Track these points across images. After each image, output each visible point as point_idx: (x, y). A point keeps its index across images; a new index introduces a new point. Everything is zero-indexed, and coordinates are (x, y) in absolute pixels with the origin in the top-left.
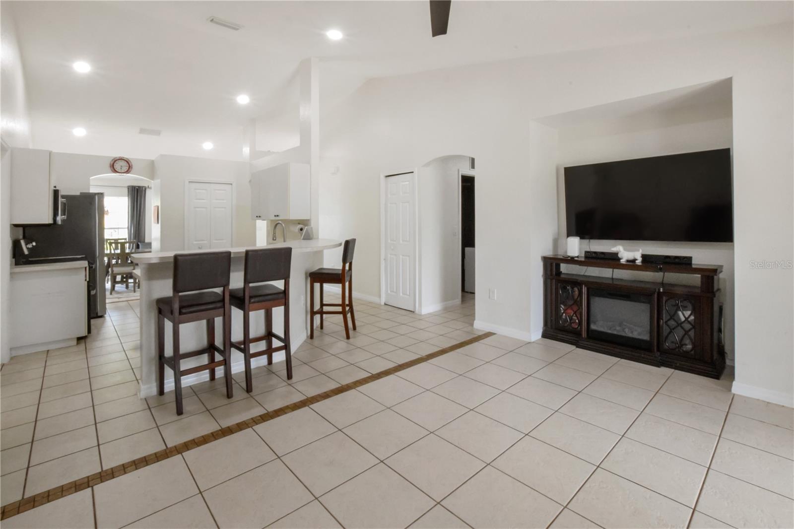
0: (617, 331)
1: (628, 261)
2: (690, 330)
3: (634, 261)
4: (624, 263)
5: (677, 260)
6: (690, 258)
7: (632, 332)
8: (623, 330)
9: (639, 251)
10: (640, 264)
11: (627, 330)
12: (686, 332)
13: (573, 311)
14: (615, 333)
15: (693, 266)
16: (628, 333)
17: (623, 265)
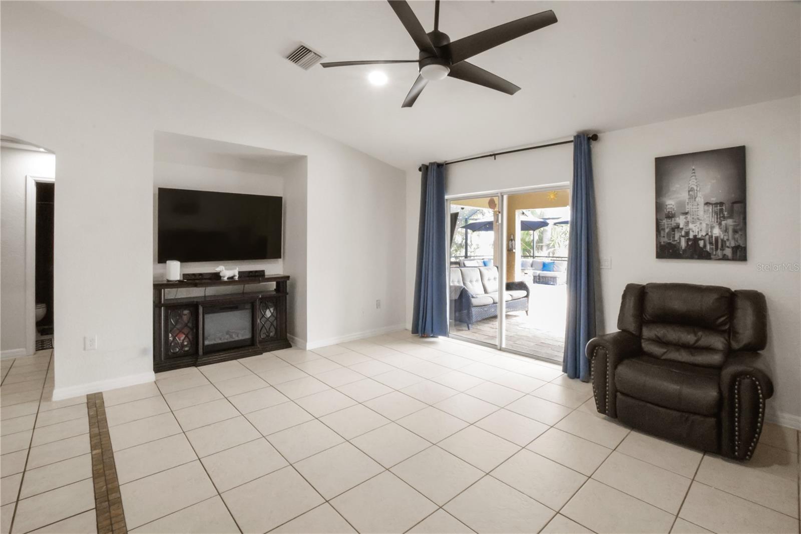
0: (226, 339)
1: (228, 278)
2: (273, 322)
3: (232, 278)
4: (226, 280)
5: (257, 274)
6: (263, 272)
7: (237, 336)
8: (231, 337)
9: (236, 269)
10: (237, 279)
11: (234, 336)
12: (272, 324)
13: (184, 334)
14: (226, 341)
15: (266, 277)
16: (236, 338)
17: (226, 282)
